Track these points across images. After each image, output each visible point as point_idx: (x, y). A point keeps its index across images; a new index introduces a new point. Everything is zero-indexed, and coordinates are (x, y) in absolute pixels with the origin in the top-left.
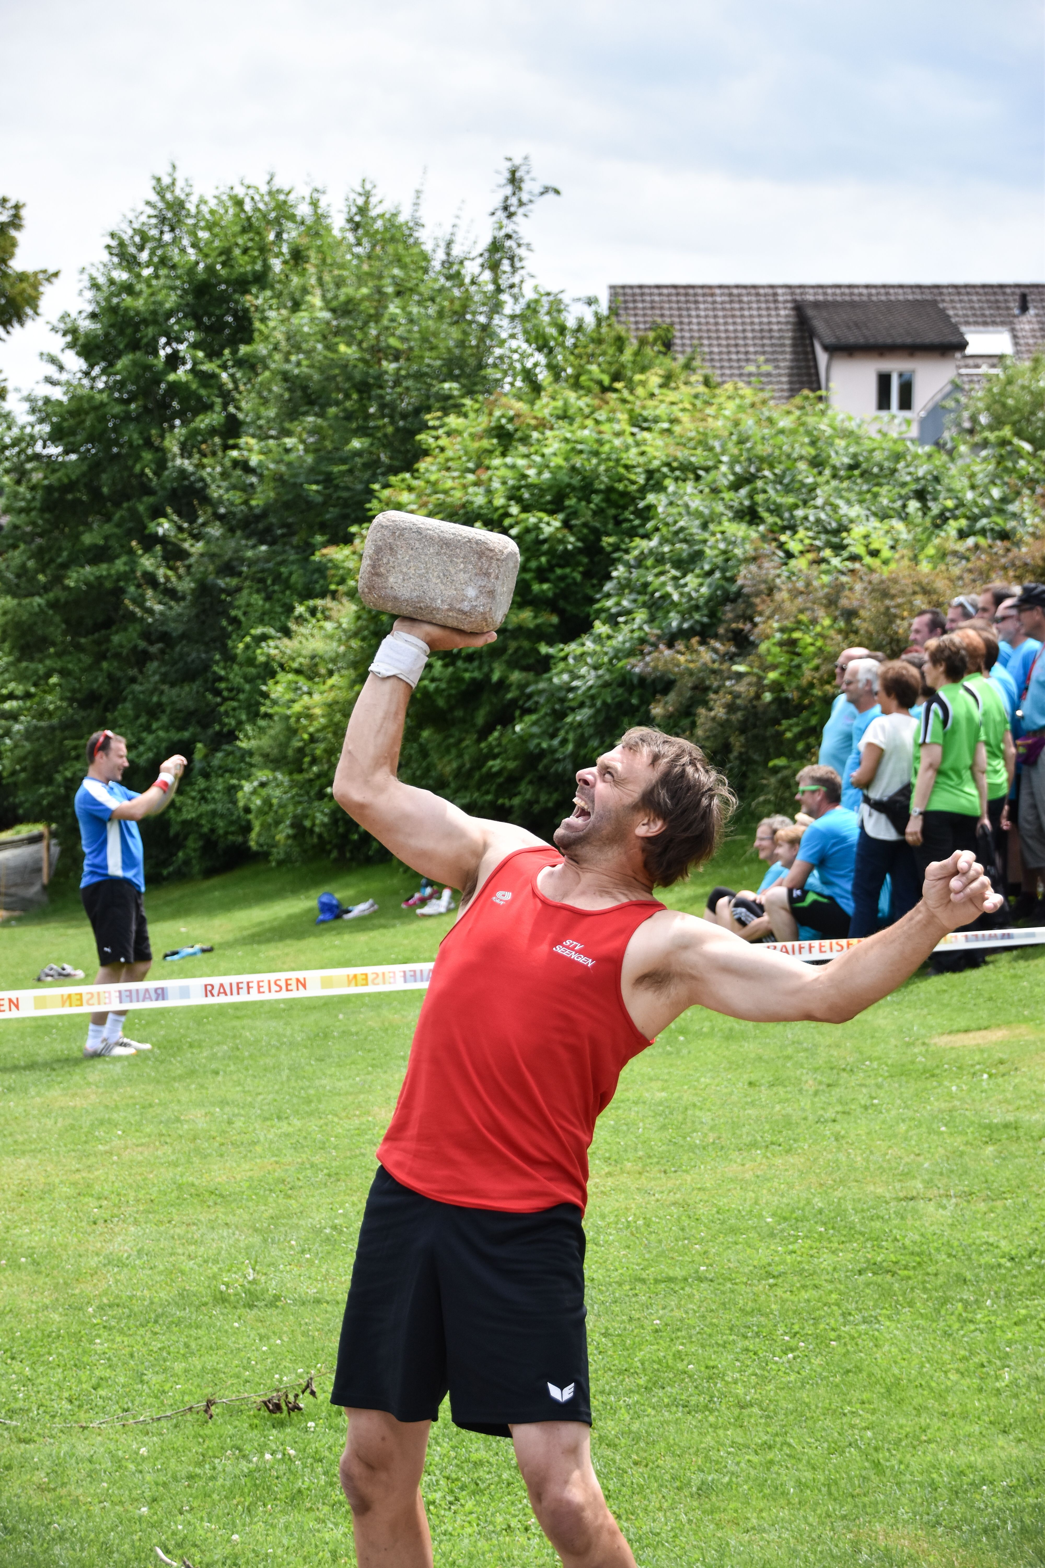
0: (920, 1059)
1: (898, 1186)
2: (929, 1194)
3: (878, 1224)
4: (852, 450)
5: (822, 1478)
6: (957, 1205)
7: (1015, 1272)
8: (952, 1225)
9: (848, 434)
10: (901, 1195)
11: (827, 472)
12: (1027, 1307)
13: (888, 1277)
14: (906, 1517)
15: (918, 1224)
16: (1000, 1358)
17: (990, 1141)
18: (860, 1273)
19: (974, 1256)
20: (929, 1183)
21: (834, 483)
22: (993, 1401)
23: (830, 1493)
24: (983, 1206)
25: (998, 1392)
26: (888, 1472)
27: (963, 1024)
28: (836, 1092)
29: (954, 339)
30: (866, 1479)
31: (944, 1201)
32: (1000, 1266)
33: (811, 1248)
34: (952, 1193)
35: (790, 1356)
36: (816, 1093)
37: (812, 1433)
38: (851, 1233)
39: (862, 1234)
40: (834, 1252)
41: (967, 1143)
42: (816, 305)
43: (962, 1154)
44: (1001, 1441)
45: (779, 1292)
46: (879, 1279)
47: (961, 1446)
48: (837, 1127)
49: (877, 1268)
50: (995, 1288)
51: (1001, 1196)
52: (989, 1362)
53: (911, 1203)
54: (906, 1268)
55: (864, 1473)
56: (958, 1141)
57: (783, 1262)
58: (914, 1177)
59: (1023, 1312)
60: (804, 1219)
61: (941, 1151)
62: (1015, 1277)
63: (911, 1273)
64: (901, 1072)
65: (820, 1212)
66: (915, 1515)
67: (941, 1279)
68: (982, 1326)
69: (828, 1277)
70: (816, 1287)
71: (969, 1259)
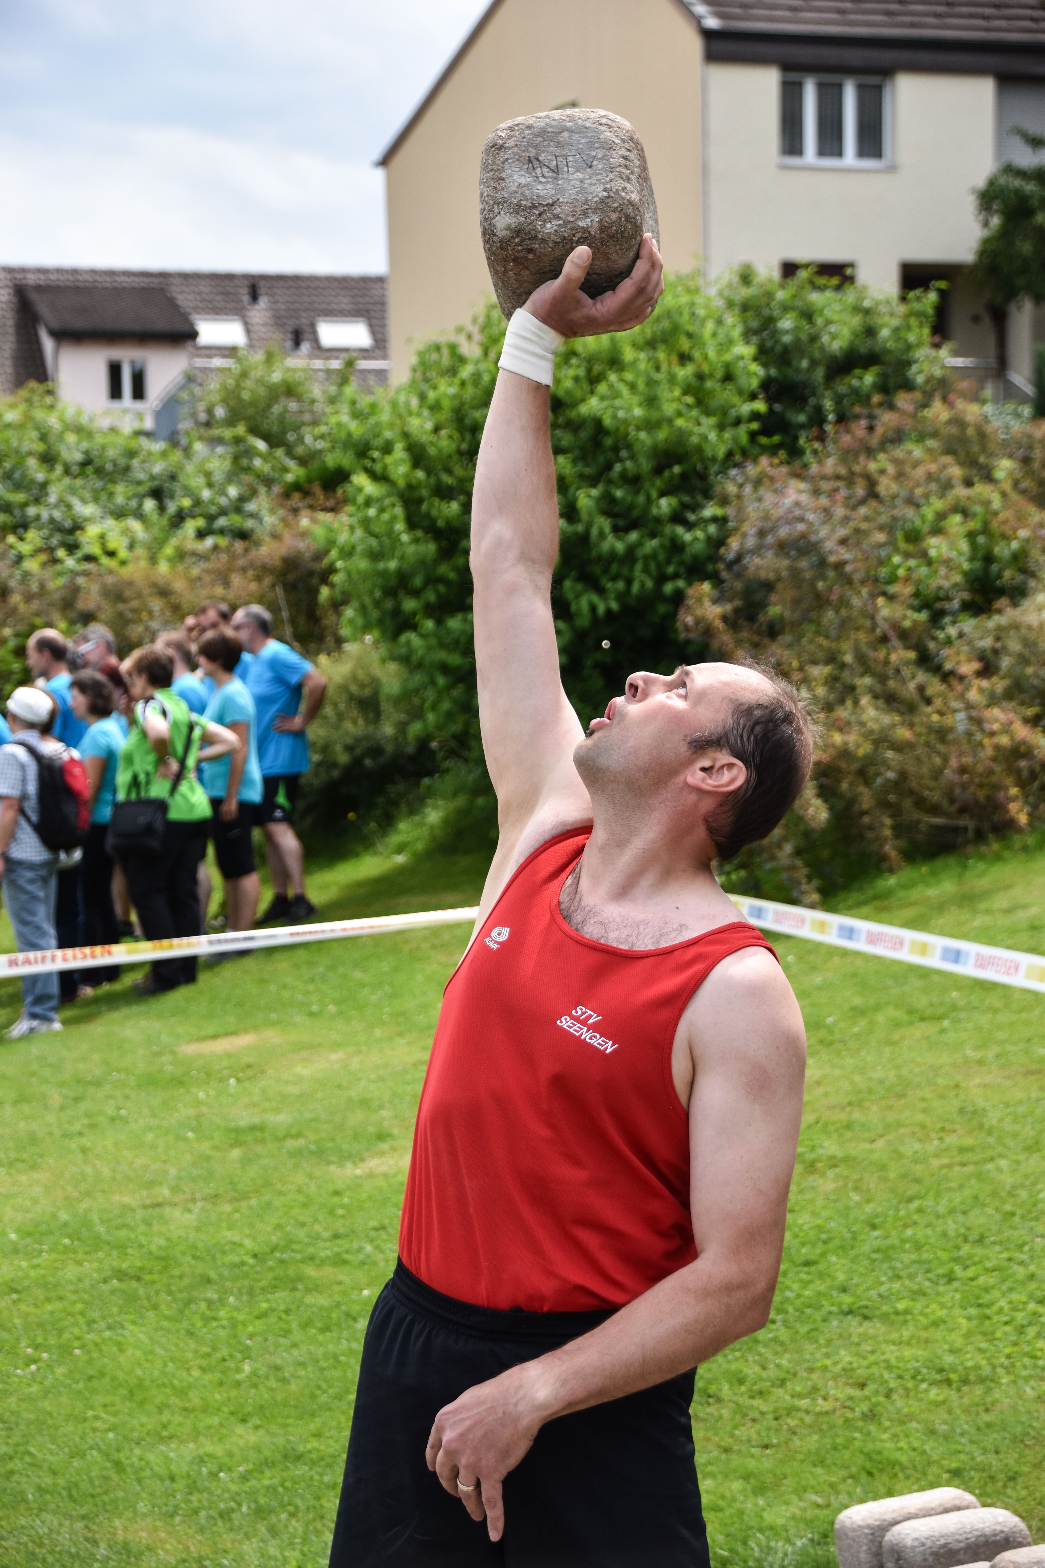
0: (169, 1068)
1: (144, 1193)
2: (176, 1200)
3: (123, 1233)
4: (85, 445)
5: (61, 1482)
6: (202, 1208)
7: (258, 1268)
8: (198, 1229)
9: (79, 430)
10: (148, 1202)
11: (59, 469)
12: (268, 1301)
13: (134, 1284)
14: (145, 1510)
15: (163, 1229)
16: (241, 1352)
17: (237, 1143)
18: (105, 1281)
19: (219, 1256)
20: (175, 1190)
21: (67, 481)
22: (233, 1393)
23: (70, 1496)
24: (227, 1208)
25: (238, 1384)
26: (129, 1470)
27: (210, 1029)
28: (83, 1106)
29: (183, 328)
30: (106, 1478)
31: (190, 1205)
32: (243, 1263)
33: (56, 1261)
34: (198, 1196)
35: (33, 1367)
36: (62, 1108)
37: (53, 1440)
38: (97, 1243)
39: (108, 1243)
40: (79, 1263)
41: (215, 1148)
42: (39, 288)
43: (208, 1159)
44: (240, 1430)
45: (23, 1307)
46: (123, 1286)
47: (202, 1439)
48: (84, 1141)
49: (121, 1275)
50: (238, 1285)
51: (245, 1196)
52: (231, 1356)
53: (158, 1210)
54: (151, 1273)
55: (105, 1473)
56: (205, 1147)
57: (27, 1277)
58: (161, 1184)
59: (265, 1305)
60: (49, 1233)
61: (188, 1157)
62: (258, 1273)
63: (156, 1277)
64: (150, 1082)
65: (66, 1224)
66: (154, 1506)
67: (186, 1281)
68: (224, 1323)
69: (72, 1287)
70: (60, 1298)
71: (214, 1259)
